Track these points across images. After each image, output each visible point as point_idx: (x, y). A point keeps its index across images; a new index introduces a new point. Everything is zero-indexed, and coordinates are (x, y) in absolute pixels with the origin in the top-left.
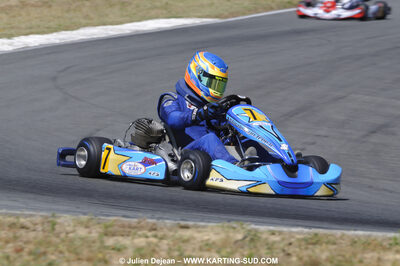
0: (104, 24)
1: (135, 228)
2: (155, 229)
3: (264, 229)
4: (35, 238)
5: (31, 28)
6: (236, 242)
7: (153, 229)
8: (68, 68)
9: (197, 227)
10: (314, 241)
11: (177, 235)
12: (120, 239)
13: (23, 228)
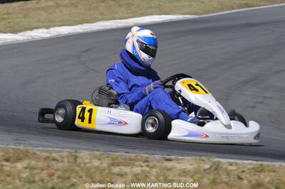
0: (115, 19)
1: (133, 160)
2: (147, 161)
3: (224, 161)
4: (62, 167)
6: (205, 170)
8: (89, 49)
9: (177, 160)
10: (260, 170)
11: (163, 165)
12: (123, 168)
13: (54, 160)
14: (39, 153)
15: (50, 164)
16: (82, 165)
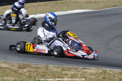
0: (62, 11)
1: (71, 69)
2: (77, 69)
3: (108, 69)
4: (42, 71)
5: (41, 12)
6: (100, 73)
7: (76, 69)
9: (89, 69)
11: (83, 71)
12: (67, 72)
13: (39, 68)
14: (32, 65)
15: (37, 70)
16: (50, 70)
